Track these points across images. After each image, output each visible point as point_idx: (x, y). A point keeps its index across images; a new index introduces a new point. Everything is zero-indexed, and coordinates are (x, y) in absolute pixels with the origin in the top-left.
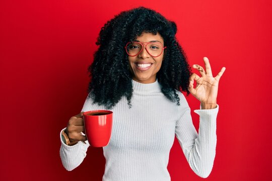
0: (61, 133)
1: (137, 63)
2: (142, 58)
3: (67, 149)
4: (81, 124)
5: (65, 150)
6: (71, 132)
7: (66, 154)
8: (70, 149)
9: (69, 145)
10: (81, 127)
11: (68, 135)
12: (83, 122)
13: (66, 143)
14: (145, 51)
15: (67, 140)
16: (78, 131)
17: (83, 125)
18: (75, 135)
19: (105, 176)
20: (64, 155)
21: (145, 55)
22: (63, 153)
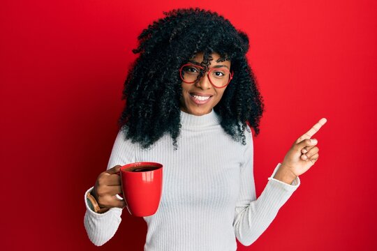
0: (86, 196)
1: (192, 94)
2: (201, 88)
3: (95, 218)
4: (117, 183)
5: (93, 219)
6: (102, 196)
7: (94, 224)
8: (101, 218)
9: (98, 212)
10: (117, 188)
11: (97, 200)
12: (120, 181)
13: (94, 211)
14: (206, 78)
15: (96, 206)
16: (112, 194)
17: (120, 185)
18: (108, 199)
19: (148, 245)
20: (92, 226)
21: (206, 84)
22: (90, 222)
